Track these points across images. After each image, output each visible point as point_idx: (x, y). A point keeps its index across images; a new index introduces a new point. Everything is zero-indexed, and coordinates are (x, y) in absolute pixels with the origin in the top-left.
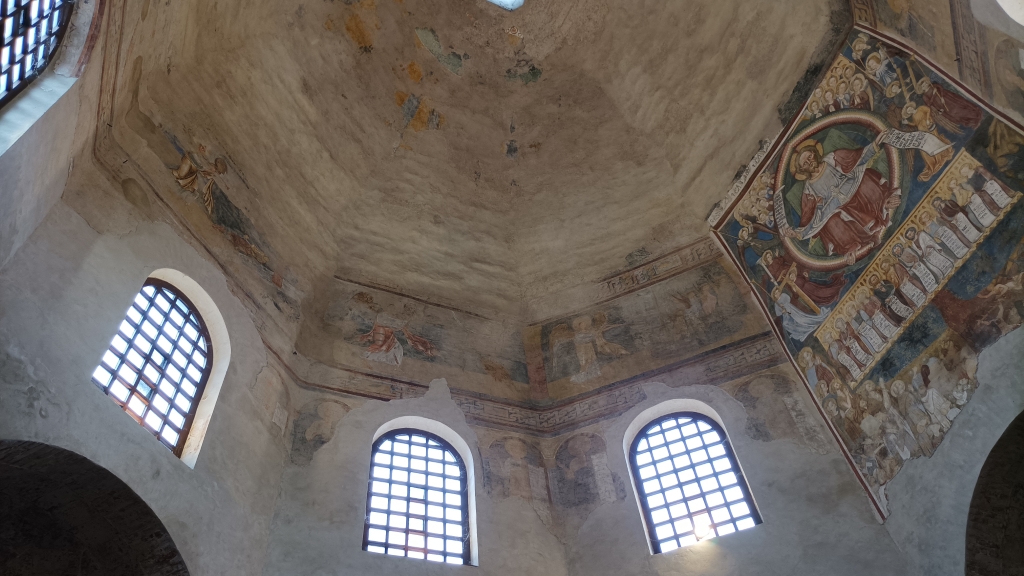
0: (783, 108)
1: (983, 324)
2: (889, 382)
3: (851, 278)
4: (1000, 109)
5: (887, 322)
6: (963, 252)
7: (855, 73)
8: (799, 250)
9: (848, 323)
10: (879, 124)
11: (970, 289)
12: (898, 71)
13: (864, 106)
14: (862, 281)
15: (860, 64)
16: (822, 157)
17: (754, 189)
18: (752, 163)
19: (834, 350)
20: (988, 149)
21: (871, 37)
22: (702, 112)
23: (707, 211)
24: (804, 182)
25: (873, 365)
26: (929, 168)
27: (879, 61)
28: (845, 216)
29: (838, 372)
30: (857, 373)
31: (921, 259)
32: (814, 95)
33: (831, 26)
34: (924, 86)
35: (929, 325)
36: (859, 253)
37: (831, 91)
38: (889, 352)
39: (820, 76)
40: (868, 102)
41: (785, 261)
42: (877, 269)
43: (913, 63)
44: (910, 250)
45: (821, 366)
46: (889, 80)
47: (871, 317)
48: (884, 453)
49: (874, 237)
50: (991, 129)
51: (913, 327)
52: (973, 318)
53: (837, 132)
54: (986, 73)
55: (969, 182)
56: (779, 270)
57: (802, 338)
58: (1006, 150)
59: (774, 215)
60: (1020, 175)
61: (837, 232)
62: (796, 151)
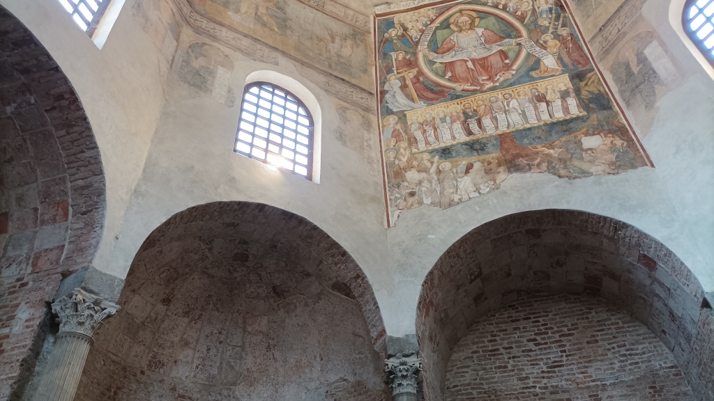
1: (522, 161)
3: (452, 97)
4: (601, 69)
5: (461, 131)
6: (533, 122)
8: (425, 63)
10: (524, 32)
11: (526, 141)
12: (554, 15)
13: (521, 19)
14: (459, 102)
16: (475, 27)
19: (414, 127)
20: (582, 83)
23: (379, 2)
24: (454, 31)
25: (437, 147)
26: (541, 72)
27: (547, 3)
28: (470, 64)
29: (409, 140)
30: (422, 146)
31: (505, 112)
34: (564, 32)
35: (488, 145)
38: (452, 146)
40: (524, 18)
41: (410, 64)
42: (474, 102)
43: (565, 17)
44: (501, 104)
45: (398, 130)
46: (545, 16)
47: (452, 123)
48: (412, 194)
49: (482, 85)
50: (589, 75)
51: (477, 141)
52: (518, 156)
53: (494, 21)
54: (613, 45)
55: (560, 92)
56: (403, 66)
57: (395, 110)
58: (591, 89)
59: (421, 36)
60: (591, 105)
61: (459, 69)
62: (461, 13)
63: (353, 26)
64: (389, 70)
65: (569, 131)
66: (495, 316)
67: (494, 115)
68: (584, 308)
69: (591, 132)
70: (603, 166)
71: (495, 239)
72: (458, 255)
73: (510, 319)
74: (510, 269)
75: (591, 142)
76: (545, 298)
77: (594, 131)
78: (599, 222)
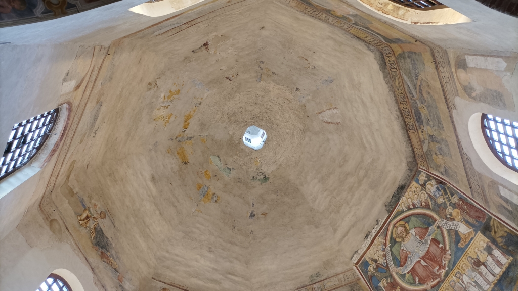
0: (387, 204)
4: (494, 213)
6: (486, 288)
7: (421, 190)
8: (401, 279)
10: (435, 216)
13: (427, 207)
15: (423, 186)
16: (408, 231)
17: (375, 245)
18: (373, 231)
20: (492, 233)
21: (427, 174)
22: (348, 204)
23: (352, 255)
24: (400, 243)
26: (463, 241)
28: (423, 262)
31: (465, 290)
32: (402, 199)
33: (408, 168)
36: (432, 284)
37: (411, 198)
39: (404, 191)
40: (429, 205)
41: (393, 285)
43: (448, 188)
44: (459, 284)
46: (438, 195)
49: (439, 276)
50: (491, 223)
53: (415, 219)
54: (484, 195)
55: (485, 249)
58: (500, 235)
59: (386, 259)
60: (510, 248)
62: (395, 227)
63: (347, 284)
65: (513, 282)
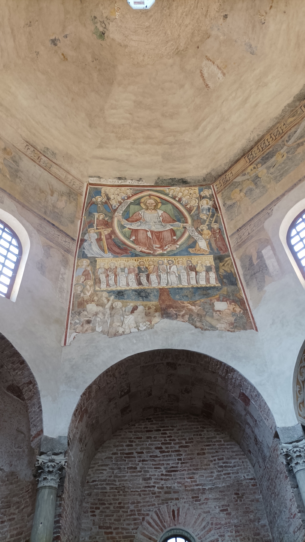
0: (161, 179)
1: (172, 311)
2: (116, 300)
3: (132, 255)
4: (235, 256)
5: (134, 280)
6: (185, 284)
8: (118, 226)
9: (116, 267)
10: (189, 220)
11: (177, 297)
12: (211, 213)
13: (189, 211)
14: (137, 259)
16: (157, 208)
17: (120, 190)
18: (129, 181)
19: (100, 271)
20: (221, 263)
21: (213, 195)
23: (93, 175)
24: (142, 208)
25: (114, 289)
26: (196, 250)
27: (207, 204)
28: (149, 234)
29: (95, 280)
30: (103, 286)
31: (167, 273)
32: (176, 188)
33: (205, 176)
34: (215, 226)
35: (151, 295)
36: (144, 250)
37: (183, 194)
38: (126, 290)
39: (184, 185)
40: (192, 211)
41: (107, 224)
42: (147, 261)
43: (217, 216)
44: (165, 267)
45: (89, 271)
46: (205, 212)
47: (129, 273)
48: (89, 322)
49: (155, 251)
50: (227, 259)
51: (144, 290)
52: (170, 306)
53: (171, 207)
54: (244, 242)
55: (206, 266)
56: (102, 225)
57: (89, 255)
58: (226, 269)
59: (119, 206)
60: (224, 280)
61: (141, 236)
62: (150, 197)
63: (70, 187)
64: (91, 225)
65: (207, 295)
66: (135, 425)
67: (159, 274)
68: (199, 427)
69: (221, 299)
70: (225, 324)
71: (143, 366)
72: (114, 375)
73: (146, 429)
74: (151, 391)
75: (220, 306)
76: (173, 416)
77: (223, 299)
78: (217, 365)
